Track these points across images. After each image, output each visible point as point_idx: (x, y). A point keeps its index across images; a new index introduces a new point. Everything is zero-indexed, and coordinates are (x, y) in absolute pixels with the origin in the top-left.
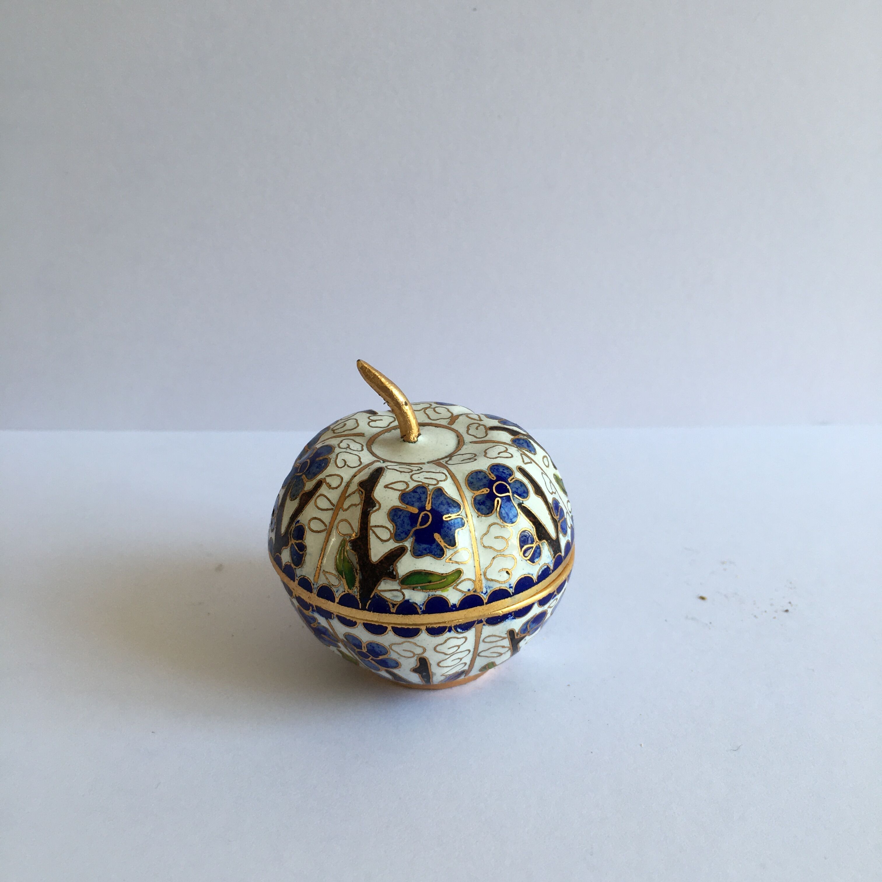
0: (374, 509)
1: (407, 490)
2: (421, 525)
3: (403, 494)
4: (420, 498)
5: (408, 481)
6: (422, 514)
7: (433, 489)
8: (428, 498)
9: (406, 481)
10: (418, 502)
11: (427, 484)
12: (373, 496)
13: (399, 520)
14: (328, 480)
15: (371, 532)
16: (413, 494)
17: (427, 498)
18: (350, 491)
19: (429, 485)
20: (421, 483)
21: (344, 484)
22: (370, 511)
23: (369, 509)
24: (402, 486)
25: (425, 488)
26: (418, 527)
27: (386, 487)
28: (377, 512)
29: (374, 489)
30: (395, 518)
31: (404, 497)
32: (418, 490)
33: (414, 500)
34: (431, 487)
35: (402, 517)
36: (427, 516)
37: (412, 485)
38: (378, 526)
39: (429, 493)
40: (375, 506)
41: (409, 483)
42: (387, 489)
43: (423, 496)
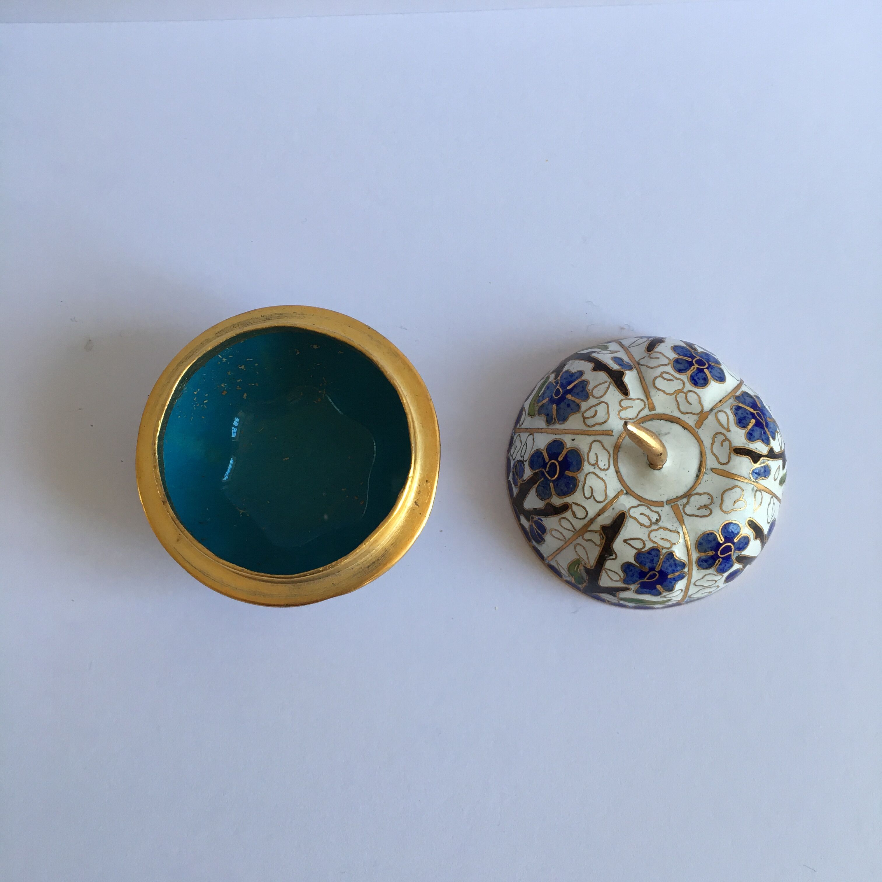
0: (611, 557)
1: (643, 550)
2: (648, 579)
3: (639, 553)
4: (652, 560)
5: (646, 540)
6: (651, 573)
7: (666, 553)
8: (660, 562)
9: (644, 539)
10: (650, 562)
11: (662, 546)
12: (612, 546)
13: (630, 572)
14: (575, 508)
15: (604, 571)
16: (647, 555)
17: (658, 561)
18: (592, 527)
19: (663, 548)
20: (656, 545)
21: (588, 519)
22: (607, 557)
23: (606, 555)
24: (638, 545)
25: (659, 551)
26: (645, 580)
27: (625, 541)
28: (613, 560)
29: (614, 540)
30: (627, 570)
31: (639, 555)
32: (653, 553)
33: (647, 561)
34: (664, 551)
35: (633, 571)
36: (654, 575)
37: (649, 545)
38: (611, 571)
39: (661, 557)
40: (612, 555)
41: (646, 542)
42: (625, 543)
43: (656, 559)
